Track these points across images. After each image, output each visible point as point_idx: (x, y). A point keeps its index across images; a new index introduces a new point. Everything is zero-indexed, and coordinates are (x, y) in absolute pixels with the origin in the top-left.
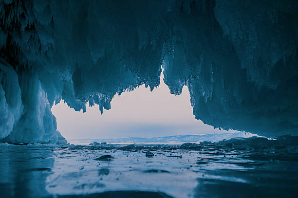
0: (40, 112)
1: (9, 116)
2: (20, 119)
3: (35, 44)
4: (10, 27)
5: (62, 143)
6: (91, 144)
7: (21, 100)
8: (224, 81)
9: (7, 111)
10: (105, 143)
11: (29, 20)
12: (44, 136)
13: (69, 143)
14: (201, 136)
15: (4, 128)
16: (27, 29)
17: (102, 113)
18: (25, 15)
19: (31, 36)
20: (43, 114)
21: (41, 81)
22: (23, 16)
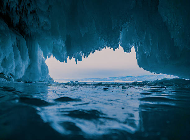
0: (39, 63)
1: (23, 66)
2: (28, 67)
3: (36, 22)
4: (21, 12)
5: (51, 82)
6: (69, 82)
7: (28, 56)
8: (158, 45)
9: (22, 63)
10: (77, 82)
11: (33, 7)
12: (42, 77)
13: (55, 82)
14: (136, 77)
15: (20, 73)
16: (31, 13)
17: (77, 63)
18: (31, 4)
19: (34, 17)
20: (41, 64)
21: (39, 45)
22: (29, 5)
